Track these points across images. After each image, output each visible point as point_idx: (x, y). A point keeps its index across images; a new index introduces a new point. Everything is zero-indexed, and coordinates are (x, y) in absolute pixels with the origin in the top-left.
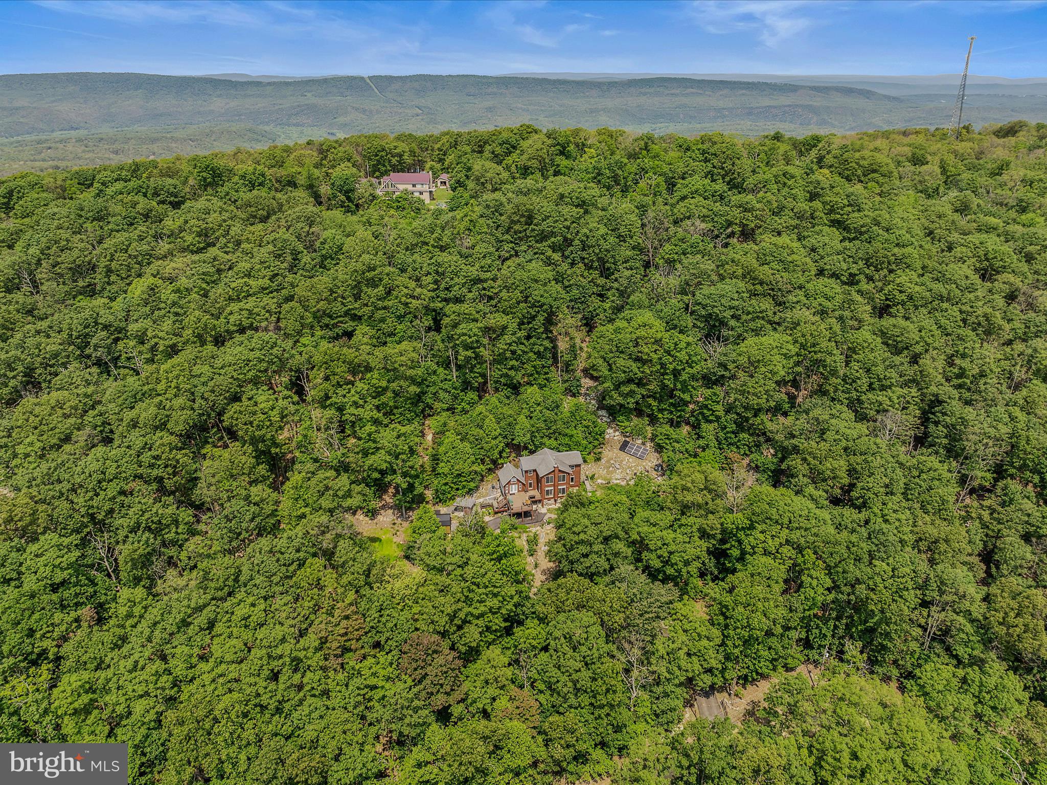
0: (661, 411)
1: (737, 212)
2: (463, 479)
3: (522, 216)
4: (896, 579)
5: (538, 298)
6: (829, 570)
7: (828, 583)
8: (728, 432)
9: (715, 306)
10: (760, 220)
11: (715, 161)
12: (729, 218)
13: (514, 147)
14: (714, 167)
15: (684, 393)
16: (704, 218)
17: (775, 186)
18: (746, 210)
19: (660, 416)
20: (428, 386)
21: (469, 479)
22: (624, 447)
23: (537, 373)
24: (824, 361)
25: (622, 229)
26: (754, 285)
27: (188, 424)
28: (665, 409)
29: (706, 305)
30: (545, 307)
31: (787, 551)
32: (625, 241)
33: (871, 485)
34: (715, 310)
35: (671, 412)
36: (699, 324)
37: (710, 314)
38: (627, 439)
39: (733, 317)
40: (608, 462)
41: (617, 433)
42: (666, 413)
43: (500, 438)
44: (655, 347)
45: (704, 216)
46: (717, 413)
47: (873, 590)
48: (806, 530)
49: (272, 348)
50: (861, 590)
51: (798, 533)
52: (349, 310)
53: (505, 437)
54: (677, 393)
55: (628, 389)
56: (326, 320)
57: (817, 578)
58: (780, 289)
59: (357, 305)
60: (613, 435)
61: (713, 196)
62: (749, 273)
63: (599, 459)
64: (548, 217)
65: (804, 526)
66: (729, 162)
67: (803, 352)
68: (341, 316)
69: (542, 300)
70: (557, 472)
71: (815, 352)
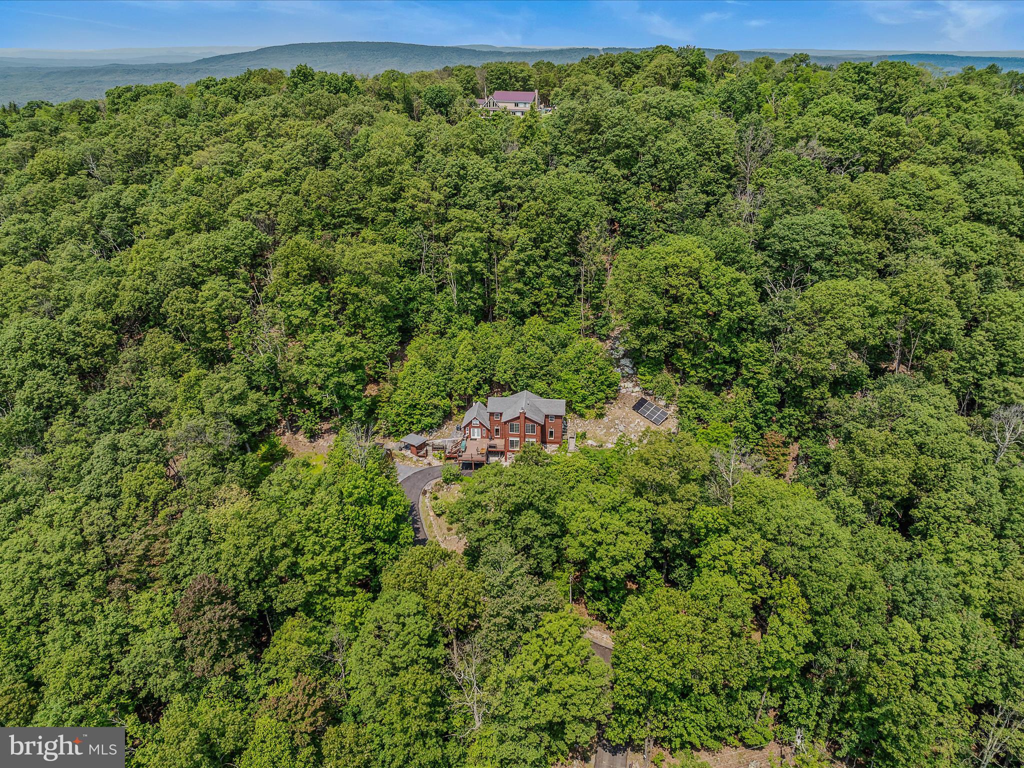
0: (695, 366)
1: (875, 136)
2: (418, 412)
3: (588, 123)
4: (926, 655)
5: (564, 212)
6: (814, 616)
7: (807, 634)
8: (767, 403)
9: (795, 240)
10: (909, 148)
11: (872, 82)
12: (864, 143)
13: (638, 67)
14: (871, 89)
15: (721, 345)
16: (829, 142)
17: (945, 110)
18: (890, 135)
19: (693, 373)
20: (421, 304)
21: (427, 413)
22: (639, 406)
23: (552, 303)
24: (933, 325)
25: (708, 144)
26: (863, 219)
27: (133, 306)
28: (700, 365)
29: (783, 238)
30: (571, 223)
31: (758, 573)
32: (710, 160)
33: (941, 503)
34: (795, 244)
35: (707, 370)
36: (772, 262)
37: (787, 250)
38: (648, 398)
39: (819, 257)
40: (612, 421)
41: (637, 389)
42: (700, 370)
43: (475, 371)
44: (690, 280)
45: (829, 140)
46: (759, 377)
47: (880, 662)
48: (802, 548)
49: (246, 238)
50: (860, 659)
51: (787, 551)
52: (353, 209)
53: (483, 371)
54: (711, 345)
55: (648, 331)
56: (328, 219)
57: (790, 625)
58: (904, 231)
59: (361, 205)
60: (631, 390)
61: (852, 118)
62: (859, 204)
63: (601, 416)
64: (615, 125)
65: (800, 543)
66: (891, 82)
67: (904, 309)
68: (343, 216)
69: (570, 214)
70: (522, 419)
71: (921, 311)
